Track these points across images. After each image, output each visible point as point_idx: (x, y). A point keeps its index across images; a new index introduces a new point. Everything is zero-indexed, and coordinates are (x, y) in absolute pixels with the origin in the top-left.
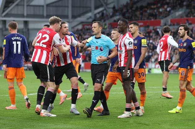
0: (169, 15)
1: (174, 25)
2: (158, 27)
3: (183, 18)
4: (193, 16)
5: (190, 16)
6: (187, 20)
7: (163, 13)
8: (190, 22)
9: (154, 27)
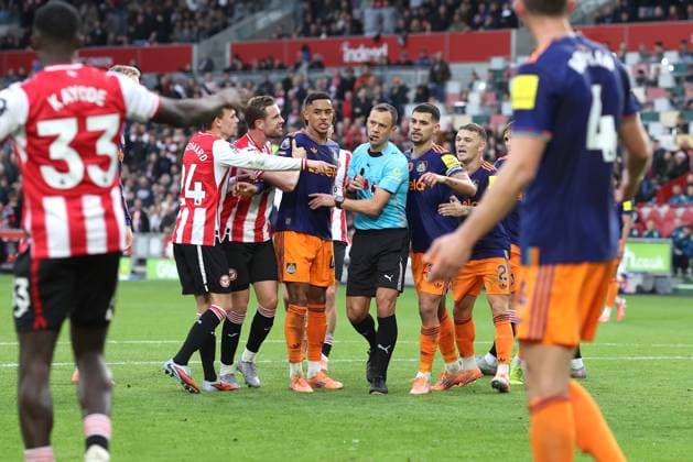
0: (225, 26)
1: (247, 68)
2: (178, 76)
3: (285, 40)
4: (329, 33)
5: (318, 34)
6: (305, 48)
7: (198, 15)
8: (316, 57)
9: (159, 78)
